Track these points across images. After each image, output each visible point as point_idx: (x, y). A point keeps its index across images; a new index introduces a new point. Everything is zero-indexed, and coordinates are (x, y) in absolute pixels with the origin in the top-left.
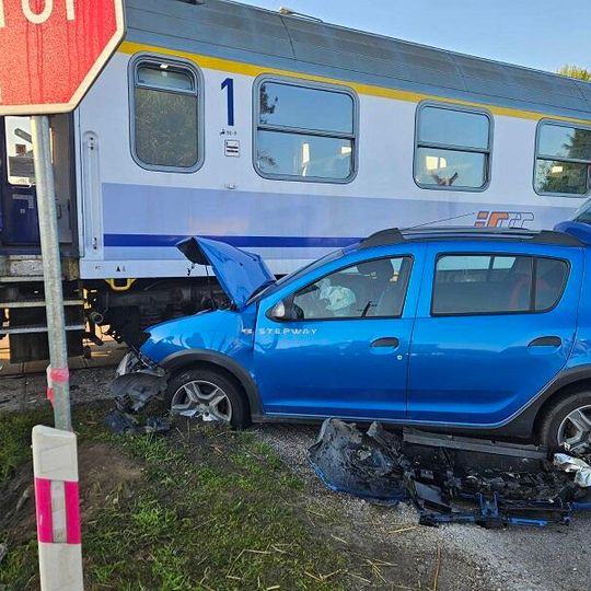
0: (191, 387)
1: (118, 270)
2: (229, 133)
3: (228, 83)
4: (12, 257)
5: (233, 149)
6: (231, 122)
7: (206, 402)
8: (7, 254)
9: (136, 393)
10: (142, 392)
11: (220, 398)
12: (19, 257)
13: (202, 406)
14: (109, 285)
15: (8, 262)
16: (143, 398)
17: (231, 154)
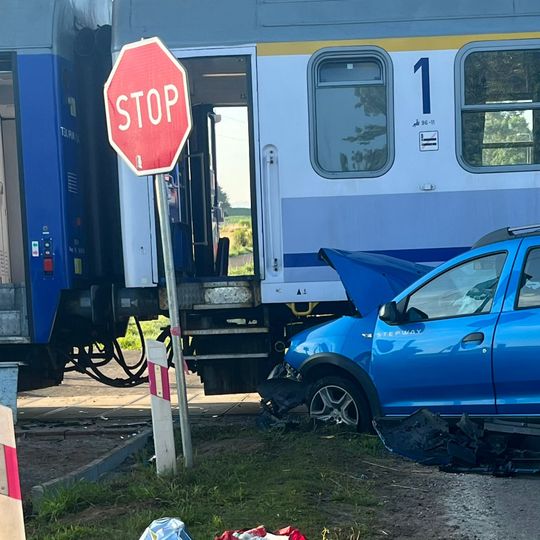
0: (324, 392)
1: (299, 293)
2: (424, 123)
3: (424, 64)
4: (206, 285)
5: (429, 142)
6: (427, 109)
7: (338, 407)
8: (201, 282)
9: (281, 399)
10: (287, 398)
11: (349, 402)
12: (212, 284)
13: (336, 411)
14: (291, 310)
15: (203, 290)
16: (287, 403)
17: (427, 147)
